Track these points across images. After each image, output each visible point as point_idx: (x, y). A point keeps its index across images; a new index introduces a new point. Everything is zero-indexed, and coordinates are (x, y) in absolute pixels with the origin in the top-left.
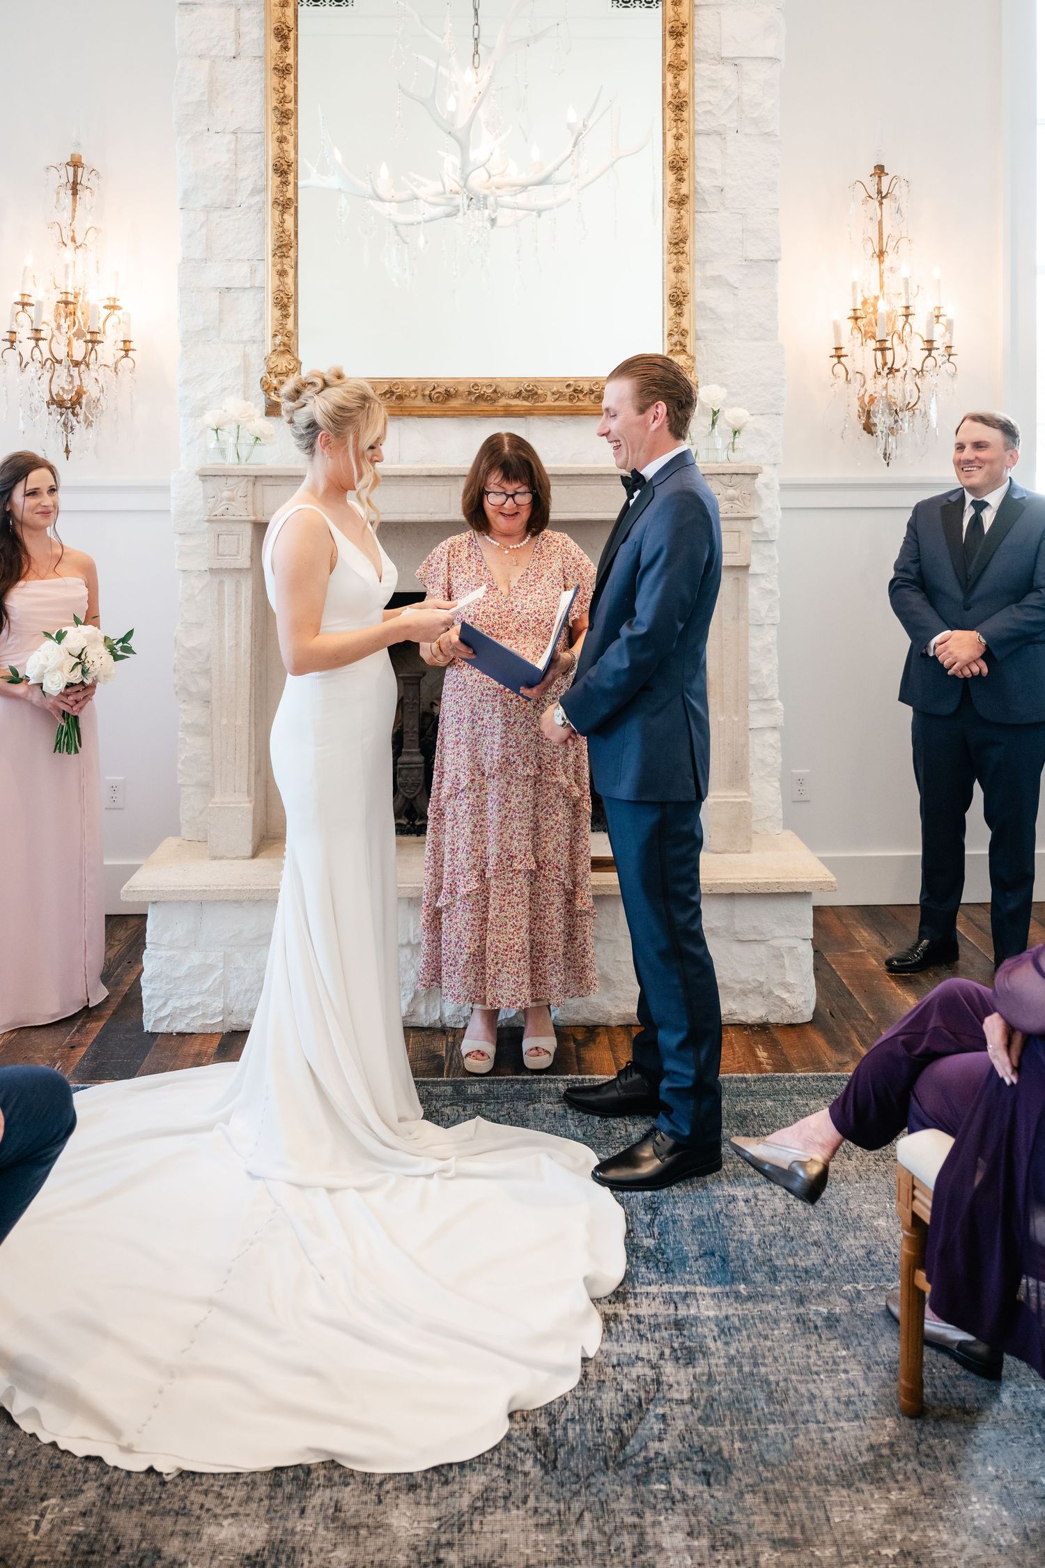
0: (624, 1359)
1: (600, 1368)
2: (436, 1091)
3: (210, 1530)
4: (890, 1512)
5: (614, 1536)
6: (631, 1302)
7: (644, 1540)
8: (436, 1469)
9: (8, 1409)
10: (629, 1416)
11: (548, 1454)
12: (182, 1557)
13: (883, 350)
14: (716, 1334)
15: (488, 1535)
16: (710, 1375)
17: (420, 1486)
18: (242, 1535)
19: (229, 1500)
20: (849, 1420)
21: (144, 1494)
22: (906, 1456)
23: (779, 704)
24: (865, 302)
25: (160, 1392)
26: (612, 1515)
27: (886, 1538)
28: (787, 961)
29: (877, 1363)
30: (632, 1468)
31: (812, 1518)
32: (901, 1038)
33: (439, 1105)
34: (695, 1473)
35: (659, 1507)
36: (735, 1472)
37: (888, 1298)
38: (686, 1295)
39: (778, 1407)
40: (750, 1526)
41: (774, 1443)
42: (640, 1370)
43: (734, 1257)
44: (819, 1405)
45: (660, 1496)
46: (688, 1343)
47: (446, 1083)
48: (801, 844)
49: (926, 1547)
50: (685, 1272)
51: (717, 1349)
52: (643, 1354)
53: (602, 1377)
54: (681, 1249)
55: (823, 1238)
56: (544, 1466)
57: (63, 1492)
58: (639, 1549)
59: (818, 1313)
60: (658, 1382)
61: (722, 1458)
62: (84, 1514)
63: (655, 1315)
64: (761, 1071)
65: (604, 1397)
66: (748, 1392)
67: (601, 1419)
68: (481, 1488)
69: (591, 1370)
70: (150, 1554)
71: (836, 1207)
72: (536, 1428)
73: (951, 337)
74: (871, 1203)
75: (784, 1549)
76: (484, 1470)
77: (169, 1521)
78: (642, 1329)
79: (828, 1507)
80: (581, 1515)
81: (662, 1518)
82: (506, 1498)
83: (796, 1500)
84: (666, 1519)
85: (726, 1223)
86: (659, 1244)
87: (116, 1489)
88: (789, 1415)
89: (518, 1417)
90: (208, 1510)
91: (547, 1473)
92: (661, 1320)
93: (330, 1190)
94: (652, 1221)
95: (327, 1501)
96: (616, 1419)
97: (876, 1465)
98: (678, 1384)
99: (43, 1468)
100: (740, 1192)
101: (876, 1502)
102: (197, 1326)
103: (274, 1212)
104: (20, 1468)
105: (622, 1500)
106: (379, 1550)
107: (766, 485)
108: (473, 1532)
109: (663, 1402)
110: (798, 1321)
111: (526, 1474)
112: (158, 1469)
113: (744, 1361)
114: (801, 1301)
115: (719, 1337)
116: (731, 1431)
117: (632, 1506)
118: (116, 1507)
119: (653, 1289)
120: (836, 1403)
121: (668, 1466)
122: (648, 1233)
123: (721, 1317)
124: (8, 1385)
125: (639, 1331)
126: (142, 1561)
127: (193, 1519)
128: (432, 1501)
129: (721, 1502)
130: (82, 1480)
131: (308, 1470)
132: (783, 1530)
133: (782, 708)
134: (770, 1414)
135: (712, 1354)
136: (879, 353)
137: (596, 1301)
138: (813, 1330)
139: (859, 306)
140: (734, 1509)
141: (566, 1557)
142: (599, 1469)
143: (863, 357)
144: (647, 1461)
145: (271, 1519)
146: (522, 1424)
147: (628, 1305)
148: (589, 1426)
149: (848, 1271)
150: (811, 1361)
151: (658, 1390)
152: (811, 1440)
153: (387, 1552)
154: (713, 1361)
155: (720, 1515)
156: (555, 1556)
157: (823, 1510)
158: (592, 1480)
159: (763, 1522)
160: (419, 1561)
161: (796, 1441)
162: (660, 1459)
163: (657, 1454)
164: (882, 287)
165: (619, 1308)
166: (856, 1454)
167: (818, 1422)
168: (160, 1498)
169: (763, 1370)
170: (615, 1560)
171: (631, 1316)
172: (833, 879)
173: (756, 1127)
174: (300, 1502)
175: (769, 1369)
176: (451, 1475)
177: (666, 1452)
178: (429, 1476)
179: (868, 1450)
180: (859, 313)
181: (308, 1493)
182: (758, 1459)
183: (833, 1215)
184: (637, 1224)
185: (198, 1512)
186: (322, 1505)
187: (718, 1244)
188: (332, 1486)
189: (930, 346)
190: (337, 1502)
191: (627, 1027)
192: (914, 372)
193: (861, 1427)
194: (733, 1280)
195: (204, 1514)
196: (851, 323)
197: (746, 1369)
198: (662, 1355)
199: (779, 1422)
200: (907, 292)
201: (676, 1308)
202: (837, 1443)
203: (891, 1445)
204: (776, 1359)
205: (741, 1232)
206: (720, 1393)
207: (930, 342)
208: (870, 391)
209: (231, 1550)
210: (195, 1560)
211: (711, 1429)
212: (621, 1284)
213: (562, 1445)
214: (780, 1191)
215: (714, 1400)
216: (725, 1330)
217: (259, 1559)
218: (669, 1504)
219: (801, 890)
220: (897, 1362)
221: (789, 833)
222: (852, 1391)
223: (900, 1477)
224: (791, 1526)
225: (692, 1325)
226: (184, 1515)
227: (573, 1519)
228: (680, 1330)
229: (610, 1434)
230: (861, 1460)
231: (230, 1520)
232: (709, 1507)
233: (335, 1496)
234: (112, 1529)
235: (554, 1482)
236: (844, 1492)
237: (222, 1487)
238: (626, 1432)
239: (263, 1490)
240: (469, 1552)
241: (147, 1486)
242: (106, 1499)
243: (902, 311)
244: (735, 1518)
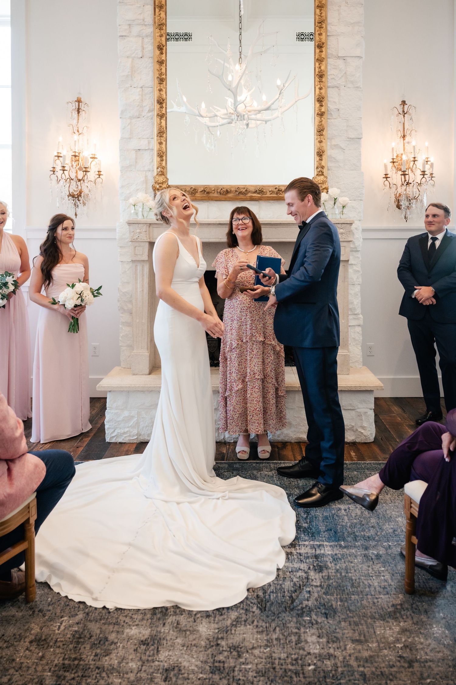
0: (294, 570)
1: (284, 573)
2: (221, 466)
3: (127, 631)
4: (400, 630)
5: (288, 637)
6: (298, 548)
7: (300, 638)
8: (218, 610)
9: (49, 583)
10: (296, 591)
11: (263, 605)
12: (116, 641)
13: (404, 175)
14: (331, 560)
15: (238, 635)
16: (328, 576)
17: (211, 616)
18: (140, 633)
19: (135, 620)
20: (384, 595)
21: (102, 616)
22: (407, 609)
23: (361, 316)
24: (397, 156)
25: (109, 578)
26: (287, 629)
27: (398, 640)
28: (363, 418)
29: (396, 573)
30: (296, 611)
31: (368, 632)
32: (407, 445)
33: (222, 471)
34: (322, 613)
35: (306, 626)
36: (337, 613)
37: (401, 548)
38: (319, 546)
39: (356, 589)
40: (343, 634)
41: (354, 603)
42: (300, 574)
43: (339, 531)
44: (372, 589)
45: (307, 622)
46: (320, 564)
47: (225, 463)
48: (370, 372)
49: (414, 644)
50: (320, 537)
51: (332, 567)
52: (302, 567)
53: (285, 576)
54: (318, 528)
55: (376, 525)
56: (261, 609)
57: (70, 615)
58: (299, 641)
59: (373, 554)
60: (307, 578)
61: (333, 608)
62: (78, 623)
63: (307, 553)
64: (352, 460)
65: (286, 584)
66: (344, 583)
67: (284, 592)
68: (235, 617)
69: (281, 573)
70: (103, 639)
71: (381, 513)
72: (258, 595)
73: (432, 170)
74: (396, 512)
75: (357, 643)
76: (237, 610)
77: (111, 627)
78: (301, 558)
79: (375, 628)
80: (275, 628)
81: (308, 630)
82: (245, 621)
83: (362, 625)
84: (309, 631)
85: (337, 518)
86: (309, 526)
87: (90, 614)
88: (360, 592)
89: (251, 590)
90: (127, 623)
91: (262, 612)
92: (309, 555)
93: (178, 503)
94: (307, 517)
95: (174, 620)
96: (290, 592)
97: (395, 612)
98: (316, 579)
99: (62, 605)
100: (342, 507)
101: (394, 626)
102: (124, 553)
103: (156, 511)
104: (53, 606)
105: (292, 623)
106: (194, 640)
107: (356, 229)
108: (232, 634)
109: (309, 586)
110: (365, 556)
111: (253, 612)
112: (107, 607)
113: (343, 571)
114: (366, 548)
115: (333, 562)
116: (337, 598)
117: (296, 625)
118: (91, 621)
119: (307, 543)
120: (379, 588)
121: (310, 610)
122: (305, 522)
123: (333, 554)
124: (49, 574)
125: (300, 559)
126: (100, 641)
127: (121, 626)
128: (216, 622)
129: (331, 625)
130: (77, 611)
131: (166, 609)
132: (356, 636)
133: (362, 317)
134: (352, 591)
135: (330, 568)
136: (403, 176)
137: (283, 547)
138: (370, 560)
139: (395, 157)
140: (337, 627)
141: (269, 644)
142: (283, 611)
143: (396, 178)
144: (302, 608)
145: (152, 627)
146: (253, 593)
147: (296, 549)
148: (279, 595)
149: (385, 538)
150: (370, 572)
151: (307, 582)
152: (369, 602)
153: (197, 640)
154: (330, 571)
155: (331, 630)
156: (264, 644)
157: (373, 629)
158: (280, 615)
159: (349, 633)
160: (210, 644)
161: (363, 602)
162: (308, 608)
163: (306, 606)
164: (404, 150)
165: (293, 550)
166: (387, 608)
167: (372, 595)
168: (108, 618)
169: (350, 575)
170: (289, 646)
171: (297, 553)
172: (382, 385)
173: (350, 482)
174: (163, 621)
175: (352, 575)
176: (223, 612)
177: (310, 605)
178: (215, 612)
179: (392, 606)
180: (395, 160)
181: (166, 618)
182: (347, 609)
183: (380, 516)
184: (301, 518)
185: (123, 624)
186: (172, 622)
187: (333, 527)
188: (176, 615)
189: (424, 173)
190: (178, 621)
191: (299, 443)
192: (417, 184)
193: (389, 597)
194: (339, 540)
195: (125, 624)
196: (391, 164)
197: (343, 574)
198: (309, 568)
199: (356, 595)
200: (414, 151)
201: (316, 550)
202: (379, 603)
203: (401, 605)
204: (355, 571)
205: (342, 522)
206: (332, 583)
207: (424, 172)
208: (399, 192)
209: (135, 638)
210: (121, 642)
211: (328, 597)
212: (294, 541)
213: (268, 602)
214: (359, 506)
215: (330, 586)
216: (335, 559)
217: (146, 642)
218: (310, 625)
219: (369, 389)
220: (404, 573)
221: (365, 367)
222: (386, 583)
223: (405, 617)
224: (360, 635)
225: (322, 557)
226: (117, 624)
227: (272, 630)
228: (317, 559)
229: (288, 598)
230: (389, 610)
231: (135, 627)
232: (327, 626)
233: (177, 619)
234: (88, 630)
235: (265, 616)
236: (382, 622)
237: (132, 614)
238: (294, 597)
239: (149, 616)
240: (230, 641)
241: (103, 613)
242: (86, 618)
243: (413, 159)
244: (337, 631)
